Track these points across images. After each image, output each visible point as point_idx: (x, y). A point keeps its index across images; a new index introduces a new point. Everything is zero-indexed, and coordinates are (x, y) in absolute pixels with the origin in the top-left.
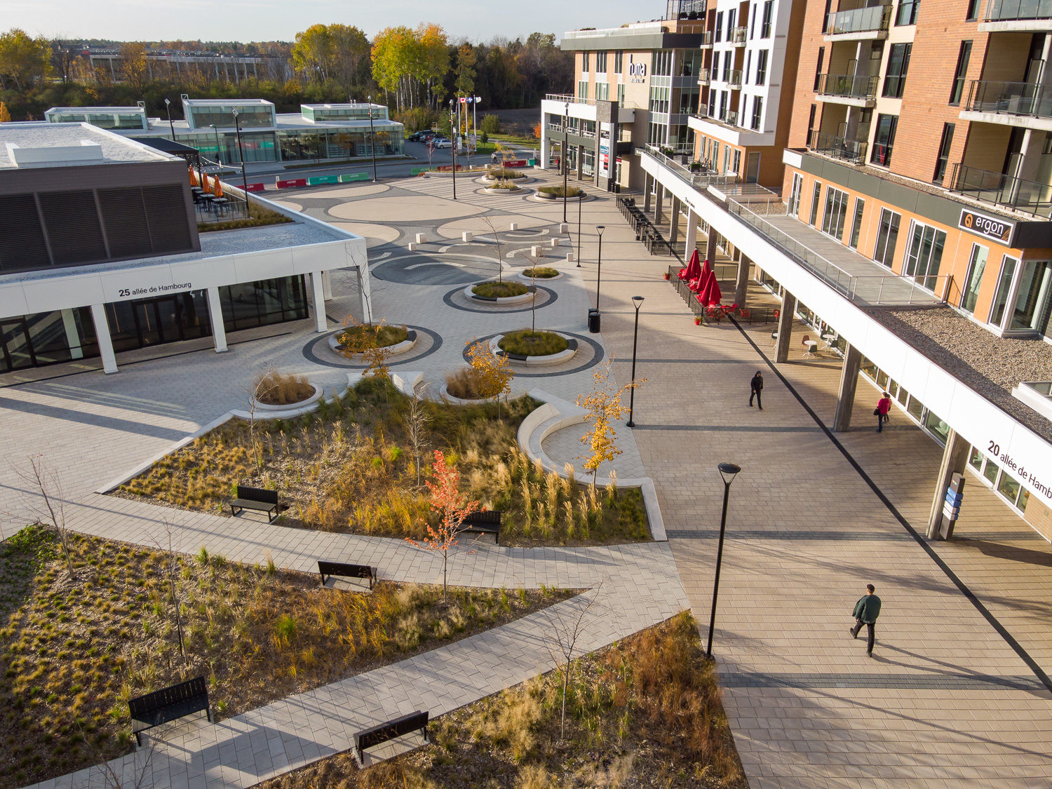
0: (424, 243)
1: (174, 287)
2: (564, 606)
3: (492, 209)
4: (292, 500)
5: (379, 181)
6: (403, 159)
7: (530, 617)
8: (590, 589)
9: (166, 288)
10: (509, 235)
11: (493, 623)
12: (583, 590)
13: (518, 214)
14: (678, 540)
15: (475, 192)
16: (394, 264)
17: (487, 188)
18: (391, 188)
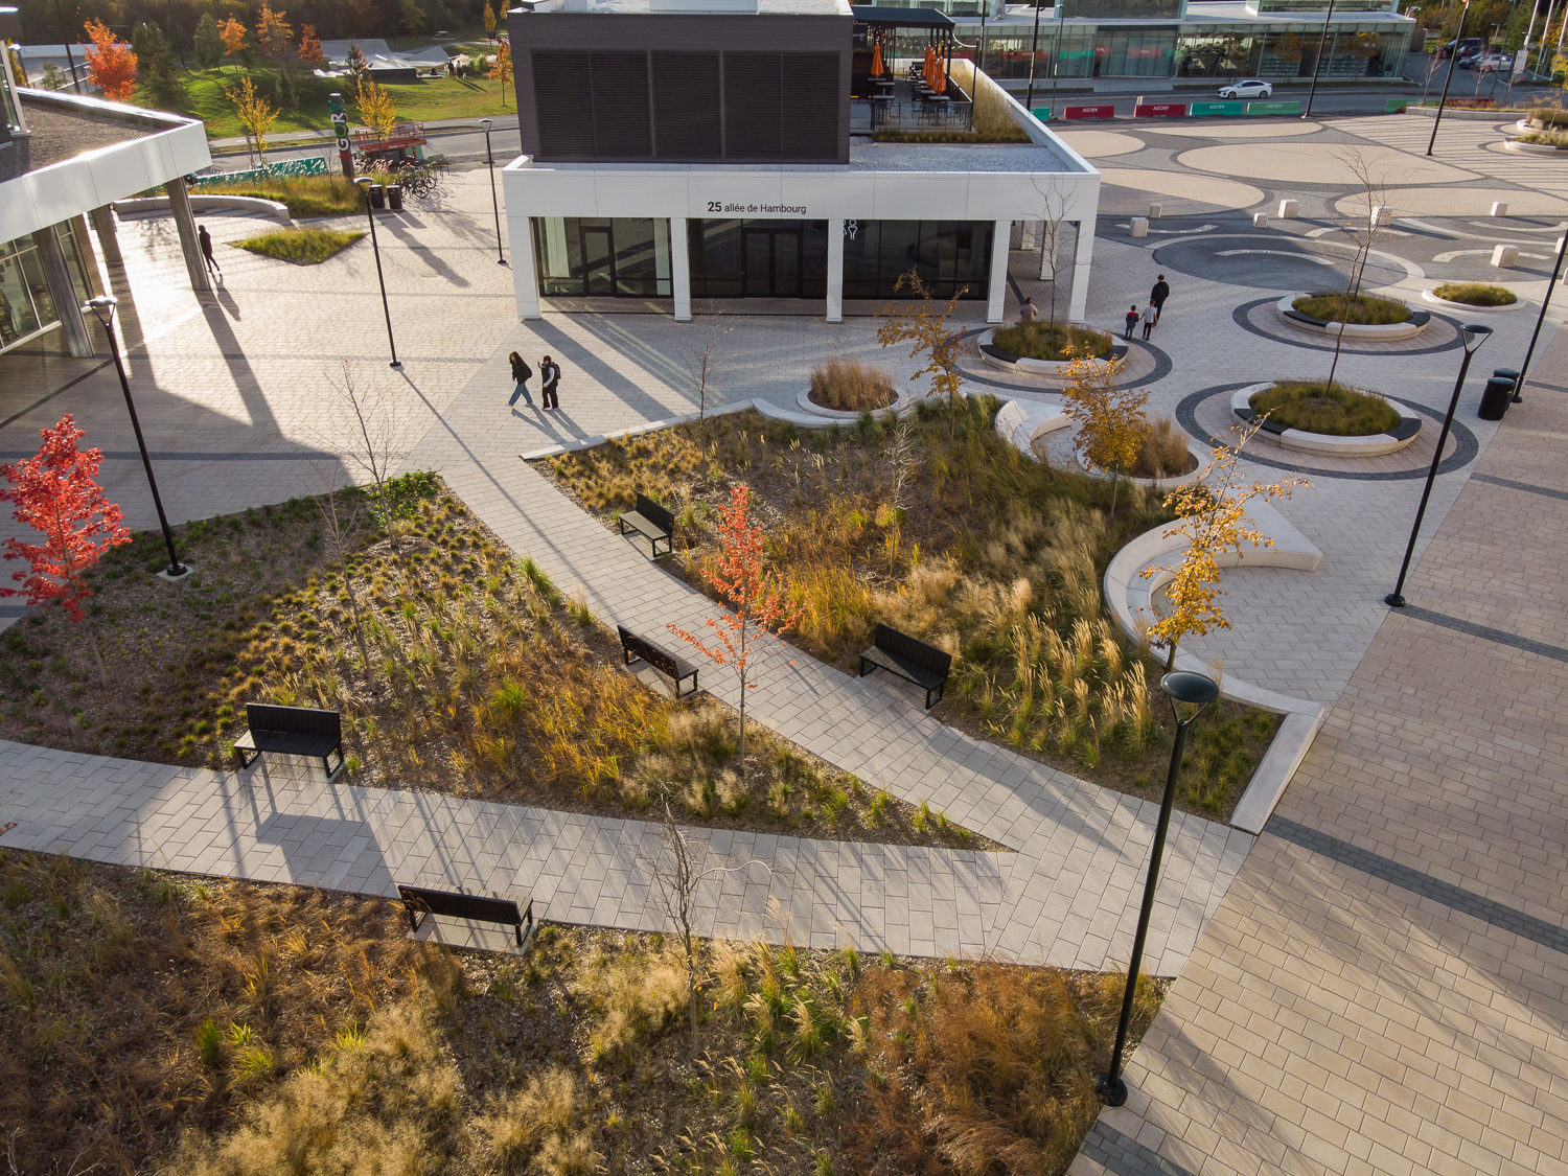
0: (1289, 217)
1: (782, 208)
2: (937, 856)
3: (1487, 177)
4: (710, 539)
5: (1313, 116)
6: (1396, 84)
7: (863, 847)
8: (1013, 850)
9: (771, 209)
10: (1476, 224)
11: (795, 827)
12: (999, 846)
13: (1534, 190)
14: (1282, 843)
15: (1483, 146)
16: (1206, 244)
17: (1509, 140)
18: (1325, 128)
